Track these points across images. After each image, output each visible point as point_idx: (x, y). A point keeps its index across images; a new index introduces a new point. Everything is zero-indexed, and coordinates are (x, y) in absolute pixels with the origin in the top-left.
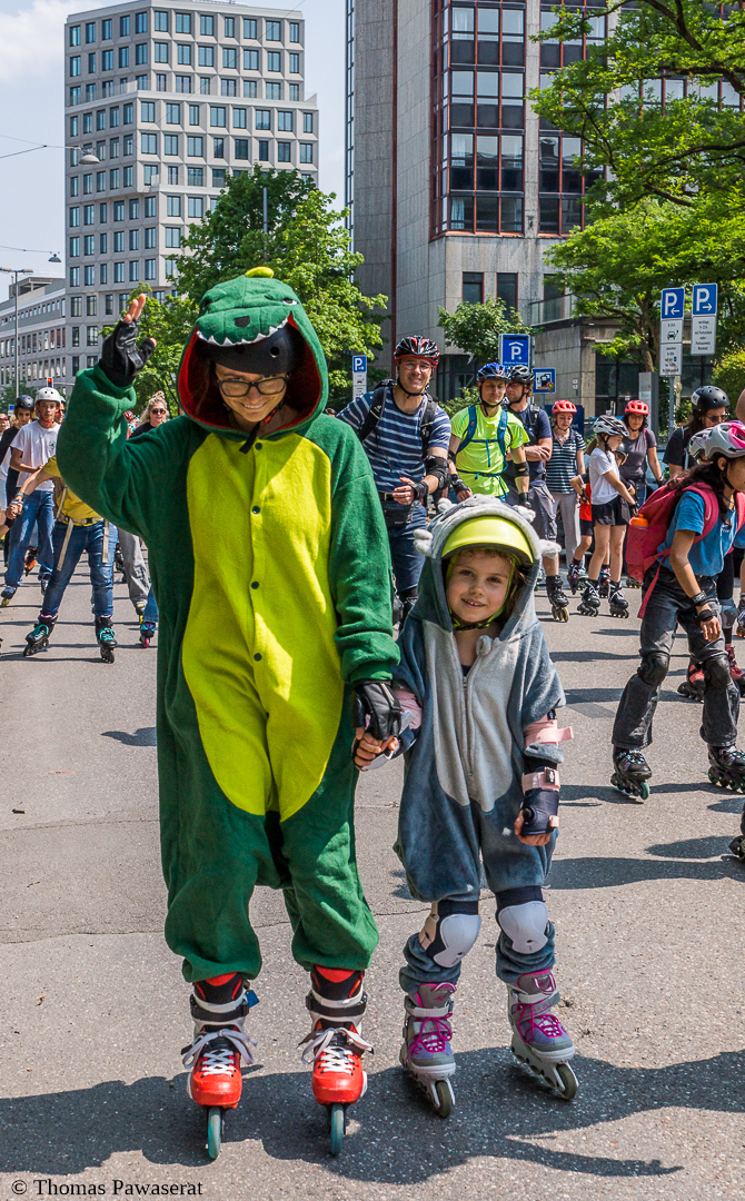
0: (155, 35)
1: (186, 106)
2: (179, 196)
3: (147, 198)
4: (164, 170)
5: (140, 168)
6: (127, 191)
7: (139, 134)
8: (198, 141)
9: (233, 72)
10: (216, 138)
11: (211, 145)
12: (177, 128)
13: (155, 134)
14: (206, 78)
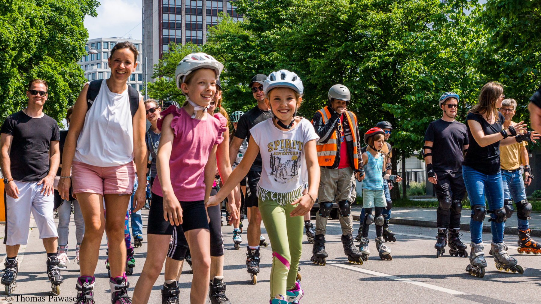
0: (103, 50)
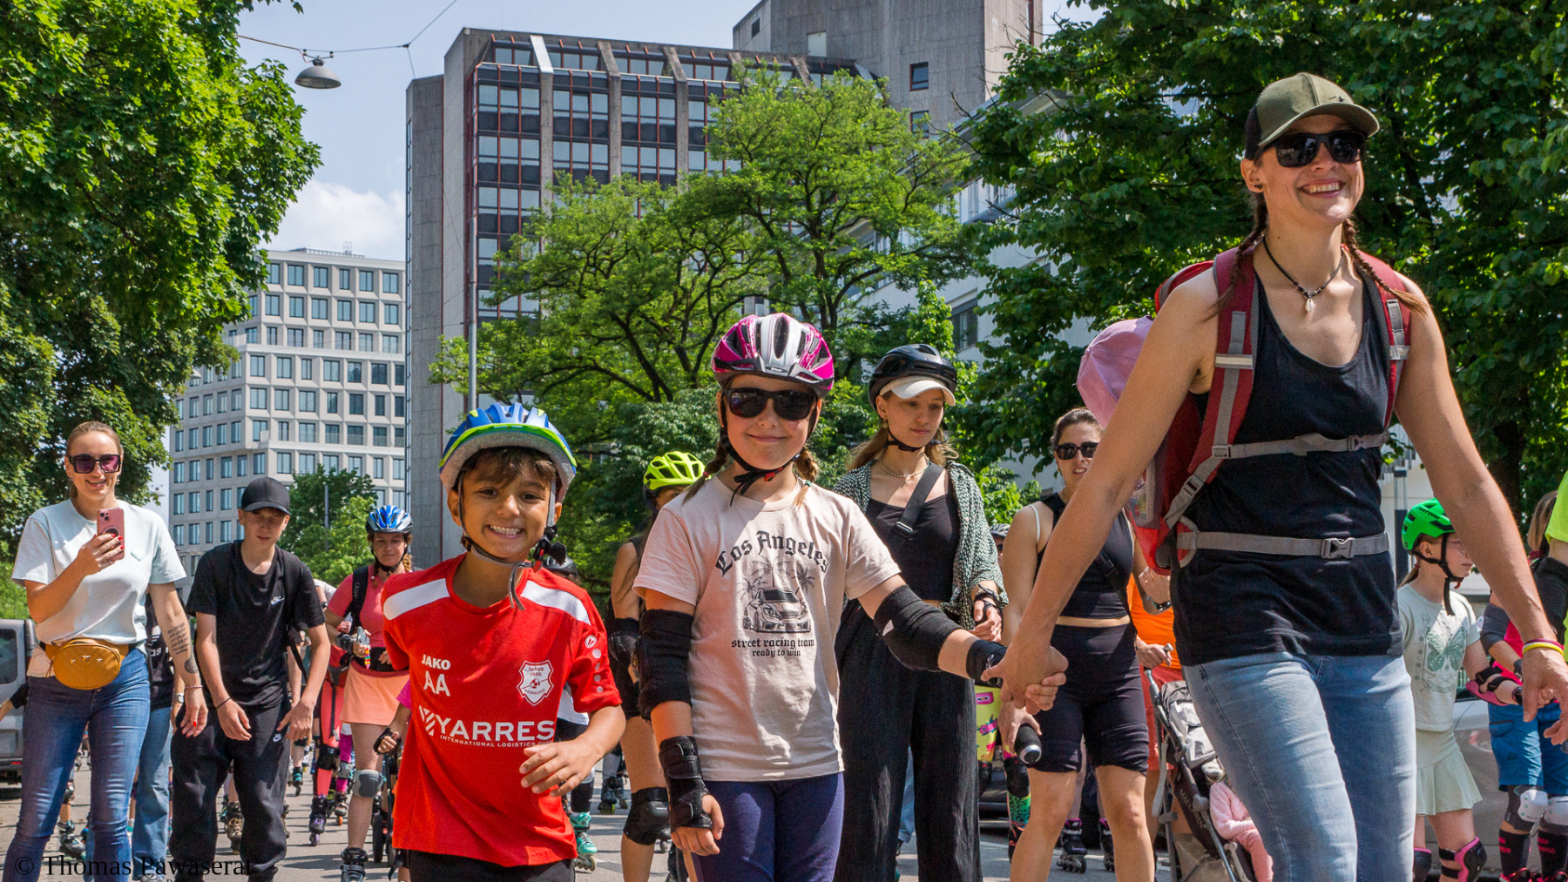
1: (298, 362)
2: (290, 453)
3: (256, 455)
4: (274, 425)
5: (249, 424)
6: (235, 447)
7: (248, 389)
8: (311, 395)
9: (347, 325)
10: (330, 392)
11: (324, 399)
12: (287, 383)
13: (265, 389)
14: (319, 331)
